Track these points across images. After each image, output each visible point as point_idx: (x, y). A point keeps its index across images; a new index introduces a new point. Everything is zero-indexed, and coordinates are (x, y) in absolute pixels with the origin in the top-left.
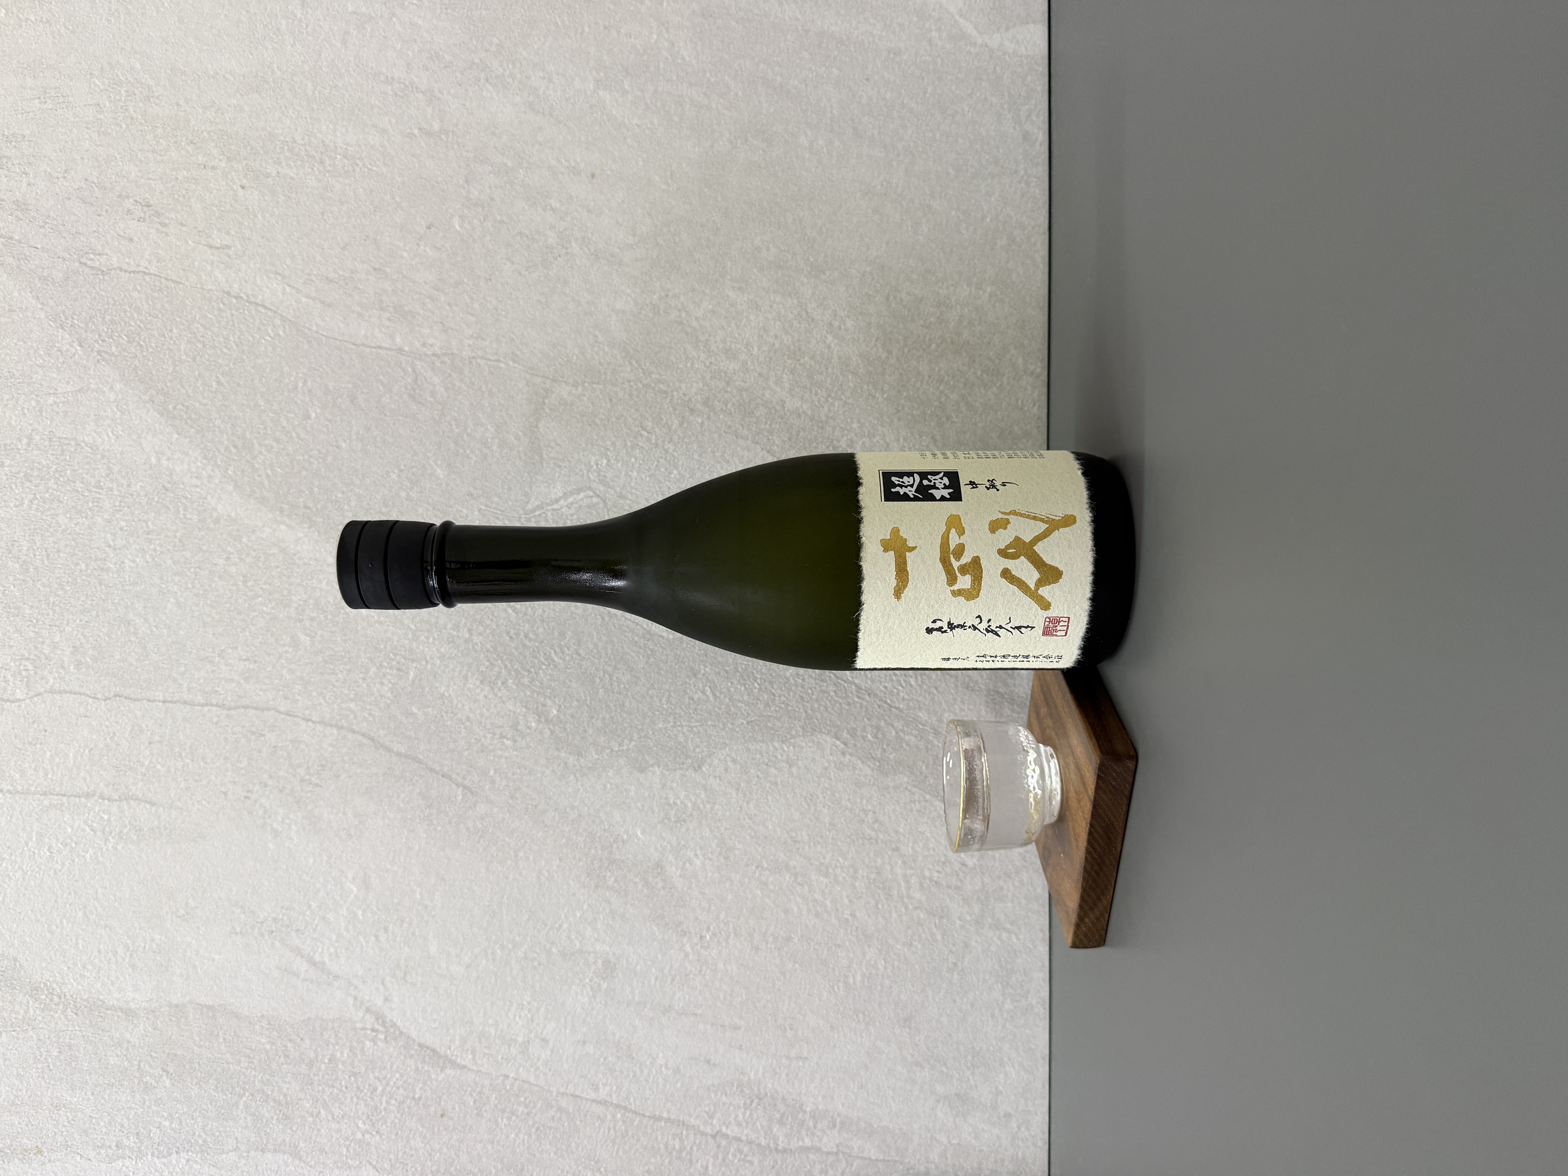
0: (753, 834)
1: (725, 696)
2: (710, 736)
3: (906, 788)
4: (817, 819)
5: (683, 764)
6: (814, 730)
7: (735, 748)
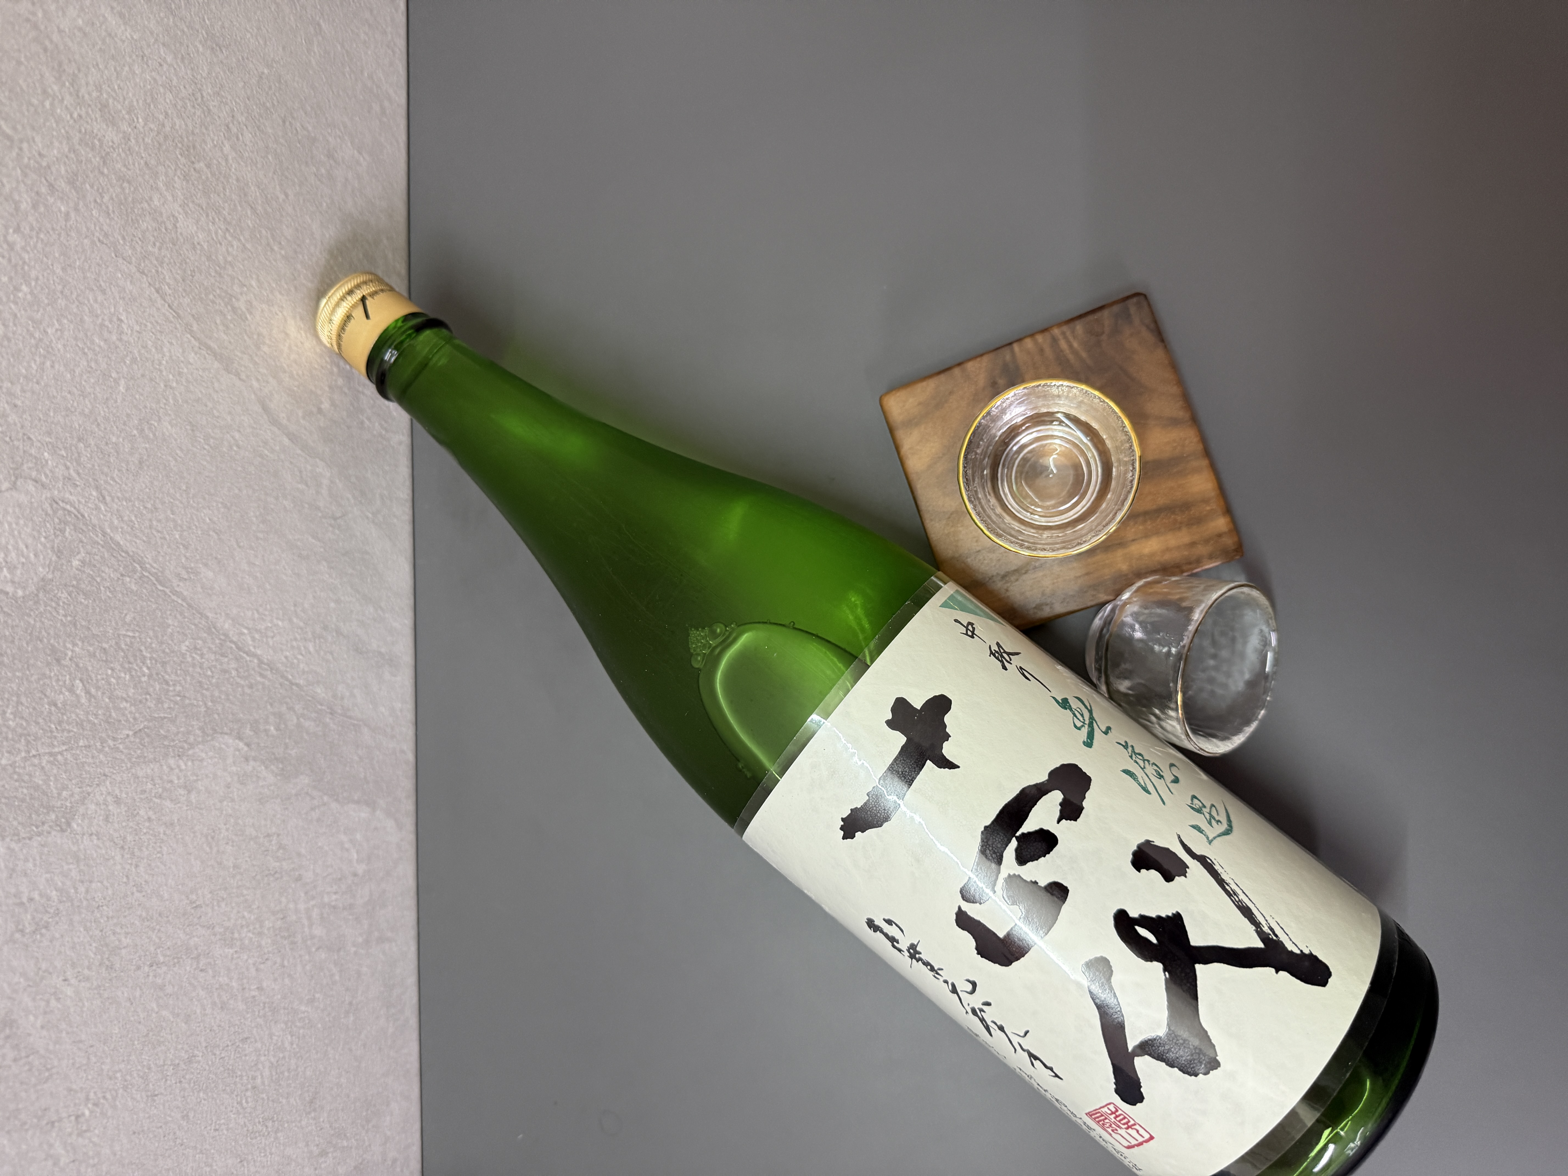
0: (144, 914)
1: (103, 693)
2: (83, 763)
3: (307, 793)
4: (220, 864)
5: (43, 823)
6: (215, 730)
7: (119, 779)
